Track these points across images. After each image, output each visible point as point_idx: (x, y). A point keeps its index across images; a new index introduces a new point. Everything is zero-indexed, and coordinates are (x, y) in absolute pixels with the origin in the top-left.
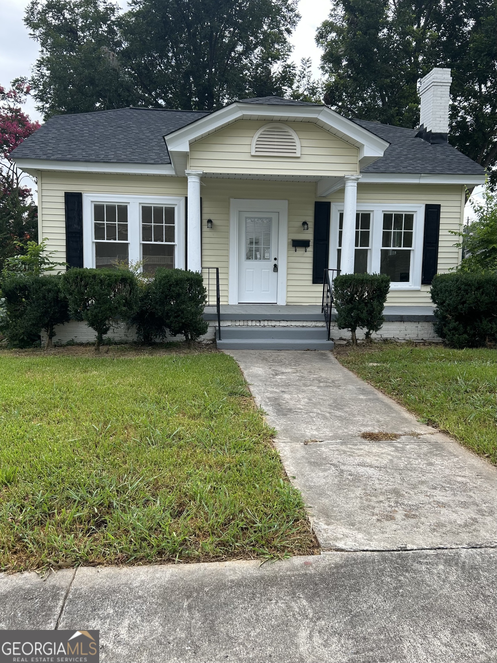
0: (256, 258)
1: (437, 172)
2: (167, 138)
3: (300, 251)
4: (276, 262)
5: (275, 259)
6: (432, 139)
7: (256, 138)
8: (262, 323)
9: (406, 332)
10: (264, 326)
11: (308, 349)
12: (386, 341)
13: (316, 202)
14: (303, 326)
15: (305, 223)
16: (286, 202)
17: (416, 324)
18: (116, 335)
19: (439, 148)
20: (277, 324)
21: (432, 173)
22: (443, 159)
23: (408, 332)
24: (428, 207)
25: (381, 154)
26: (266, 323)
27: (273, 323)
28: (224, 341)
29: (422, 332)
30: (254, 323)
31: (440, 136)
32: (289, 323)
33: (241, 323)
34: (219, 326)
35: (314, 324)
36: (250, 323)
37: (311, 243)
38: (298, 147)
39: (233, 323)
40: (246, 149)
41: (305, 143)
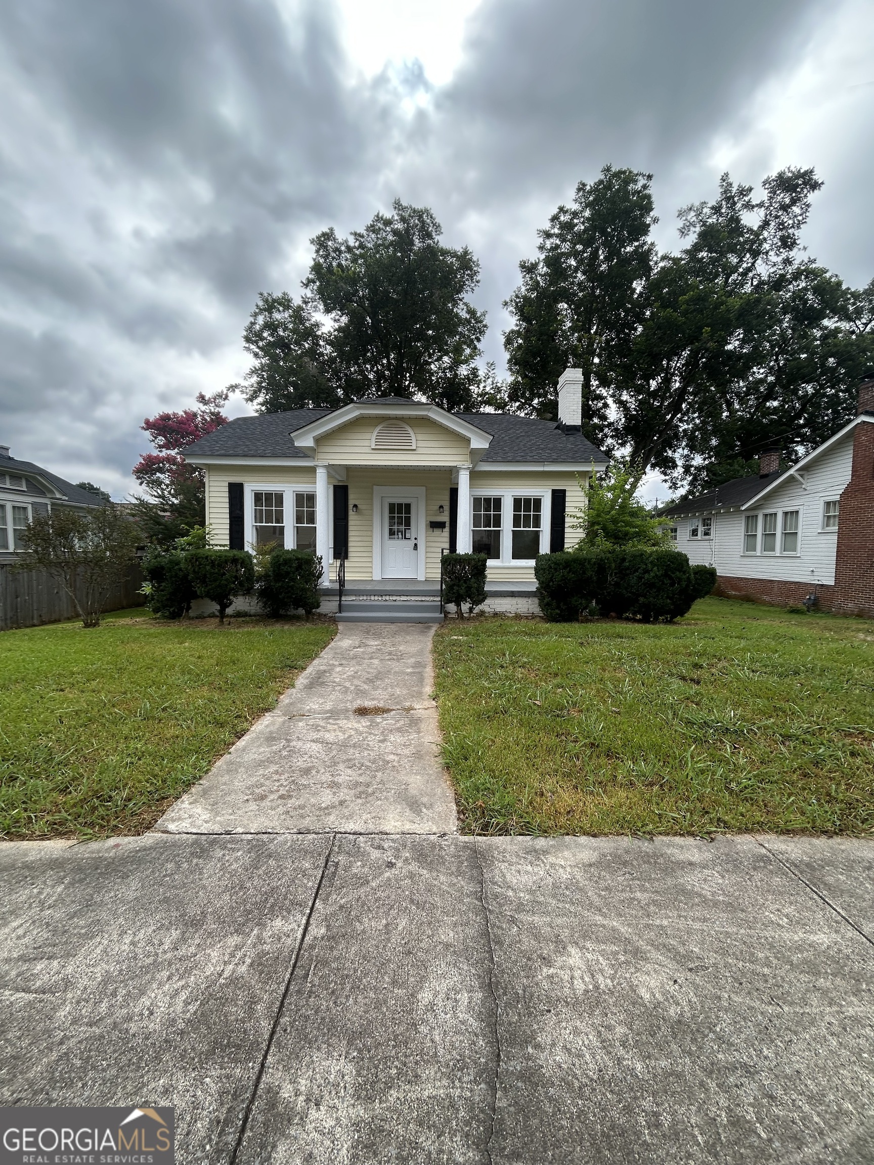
0: (398, 538)
1: (560, 460)
2: (292, 435)
3: (437, 532)
4: (415, 542)
5: (416, 539)
6: (567, 430)
7: (375, 433)
8: (384, 598)
9: (517, 606)
10: (386, 600)
11: (419, 621)
12: (496, 614)
13: (451, 489)
14: (422, 601)
15: (441, 507)
16: (424, 488)
17: (527, 599)
18: (252, 608)
19: (571, 439)
20: (398, 598)
21: (555, 461)
22: (572, 448)
23: (519, 606)
24: (554, 492)
25: (487, 446)
26: (387, 598)
27: (394, 598)
28: (344, 614)
29: (533, 606)
30: (376, 598)
31: (574, 428)
32: (408, 598)
33: (365, 598)
34: (340, 601)
35: (432, 598)
36: (373, 598)
37: (448, 525)
38: (414, 441)
39: (357, 598)
40: (367, 443)
41: (420, 437)
